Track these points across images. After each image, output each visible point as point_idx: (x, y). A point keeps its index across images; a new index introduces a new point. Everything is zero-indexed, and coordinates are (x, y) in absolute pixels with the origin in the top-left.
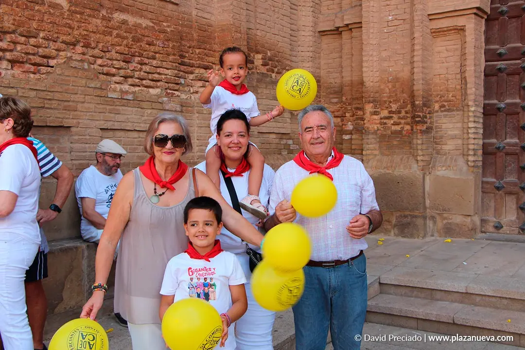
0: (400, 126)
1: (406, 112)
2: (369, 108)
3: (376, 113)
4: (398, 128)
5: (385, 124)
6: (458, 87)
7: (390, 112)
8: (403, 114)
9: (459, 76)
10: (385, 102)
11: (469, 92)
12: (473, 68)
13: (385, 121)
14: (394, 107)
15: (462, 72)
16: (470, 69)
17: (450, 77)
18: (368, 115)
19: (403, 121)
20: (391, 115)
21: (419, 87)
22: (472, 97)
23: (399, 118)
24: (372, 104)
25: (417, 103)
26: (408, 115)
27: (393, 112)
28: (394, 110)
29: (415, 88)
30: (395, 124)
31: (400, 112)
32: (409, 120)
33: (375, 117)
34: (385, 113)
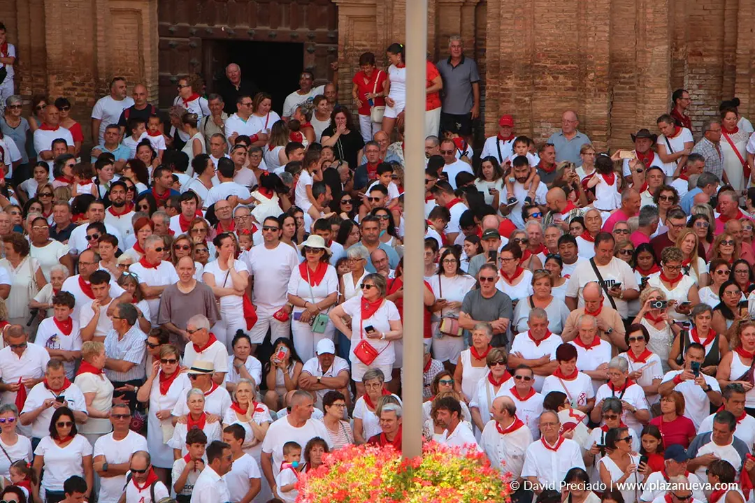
0: (85, 98)
1: (90, 85)
2: (53, 80)
3: (60, 84)
4: (81, 99)
5: (69, 94)
6: (137, 63)
7: (74, 84)
8: (87, 86)
9: (137, 53)
10: (69, 74)
11: (147, 69)
12: (149, 49)
13: (69, 92)
14: (78, 79)
15: (140, 51)
16: (147, 49)
17: (129, 52)
18: (52, 87)
19: (87, 93)
20: (75, 87)
21: (102, 64)
22: (149, 75)
23: (83, 90)
24: (55, 76)
25: (101, 79)
26: (92, 88)
27: (77, 84)
28: (77, 82)
29: (99, 65)
30: (79, 95)
31: (83, 85)
32: (93, 93)
33: (60, 88)
34: (68, 84)
